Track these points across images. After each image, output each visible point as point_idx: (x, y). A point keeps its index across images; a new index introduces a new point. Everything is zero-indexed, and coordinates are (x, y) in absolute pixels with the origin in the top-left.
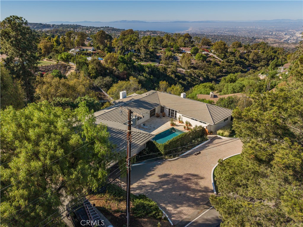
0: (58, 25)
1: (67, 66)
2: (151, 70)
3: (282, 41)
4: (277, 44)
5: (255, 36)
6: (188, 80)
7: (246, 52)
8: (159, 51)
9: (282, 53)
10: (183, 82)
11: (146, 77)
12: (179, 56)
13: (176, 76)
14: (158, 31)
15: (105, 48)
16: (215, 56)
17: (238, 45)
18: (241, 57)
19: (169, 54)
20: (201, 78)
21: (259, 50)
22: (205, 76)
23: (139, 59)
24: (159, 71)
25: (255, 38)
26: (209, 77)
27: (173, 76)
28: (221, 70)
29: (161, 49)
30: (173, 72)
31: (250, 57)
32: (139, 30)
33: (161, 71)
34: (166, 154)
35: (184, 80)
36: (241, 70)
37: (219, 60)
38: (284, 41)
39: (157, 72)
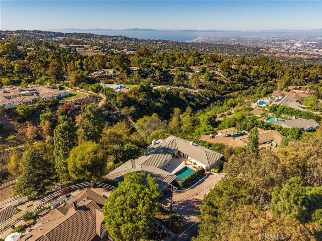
0: (71, 34)
1: (98, 97)
2: (166, 95)
3: (283, 51)
4: (279, 54)
5: (260, 46)
6: (197, 101)
7: (248, 69)
8: (171, 70)
9: (279, 69)
10: (192, 104)
11: (162, 103)
12: (189, 75)
13: (187, 98)
14: (169, 41)
15: (124, 70)
16: (221, 74)
17: (241, 61)
18: (243, 74)
19: (180, 73)
20: (208, 98)
21: (260, 66)
22: (211, 96)
23: (155, 80)
24: (172, 95)
25: (259, 48)
26: (215, 96)
27: (184, 99)
28: (225, 88)
29: (173, 68)
30: (185, 95)
31: (252, 74)
32: (151, 39)
33: (174, 95)
34: (183, 187)
35: (194, 101)
36: (243, 87)
37: (224, 78)
38: (285, 50)
39: (171, 97)
